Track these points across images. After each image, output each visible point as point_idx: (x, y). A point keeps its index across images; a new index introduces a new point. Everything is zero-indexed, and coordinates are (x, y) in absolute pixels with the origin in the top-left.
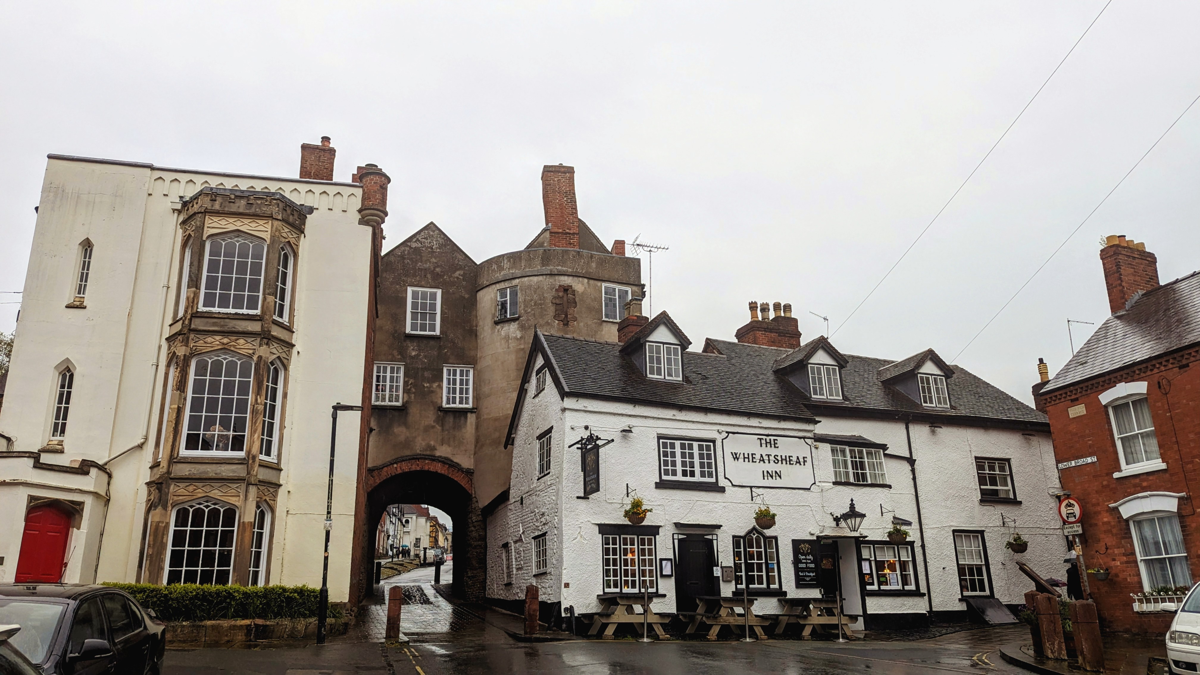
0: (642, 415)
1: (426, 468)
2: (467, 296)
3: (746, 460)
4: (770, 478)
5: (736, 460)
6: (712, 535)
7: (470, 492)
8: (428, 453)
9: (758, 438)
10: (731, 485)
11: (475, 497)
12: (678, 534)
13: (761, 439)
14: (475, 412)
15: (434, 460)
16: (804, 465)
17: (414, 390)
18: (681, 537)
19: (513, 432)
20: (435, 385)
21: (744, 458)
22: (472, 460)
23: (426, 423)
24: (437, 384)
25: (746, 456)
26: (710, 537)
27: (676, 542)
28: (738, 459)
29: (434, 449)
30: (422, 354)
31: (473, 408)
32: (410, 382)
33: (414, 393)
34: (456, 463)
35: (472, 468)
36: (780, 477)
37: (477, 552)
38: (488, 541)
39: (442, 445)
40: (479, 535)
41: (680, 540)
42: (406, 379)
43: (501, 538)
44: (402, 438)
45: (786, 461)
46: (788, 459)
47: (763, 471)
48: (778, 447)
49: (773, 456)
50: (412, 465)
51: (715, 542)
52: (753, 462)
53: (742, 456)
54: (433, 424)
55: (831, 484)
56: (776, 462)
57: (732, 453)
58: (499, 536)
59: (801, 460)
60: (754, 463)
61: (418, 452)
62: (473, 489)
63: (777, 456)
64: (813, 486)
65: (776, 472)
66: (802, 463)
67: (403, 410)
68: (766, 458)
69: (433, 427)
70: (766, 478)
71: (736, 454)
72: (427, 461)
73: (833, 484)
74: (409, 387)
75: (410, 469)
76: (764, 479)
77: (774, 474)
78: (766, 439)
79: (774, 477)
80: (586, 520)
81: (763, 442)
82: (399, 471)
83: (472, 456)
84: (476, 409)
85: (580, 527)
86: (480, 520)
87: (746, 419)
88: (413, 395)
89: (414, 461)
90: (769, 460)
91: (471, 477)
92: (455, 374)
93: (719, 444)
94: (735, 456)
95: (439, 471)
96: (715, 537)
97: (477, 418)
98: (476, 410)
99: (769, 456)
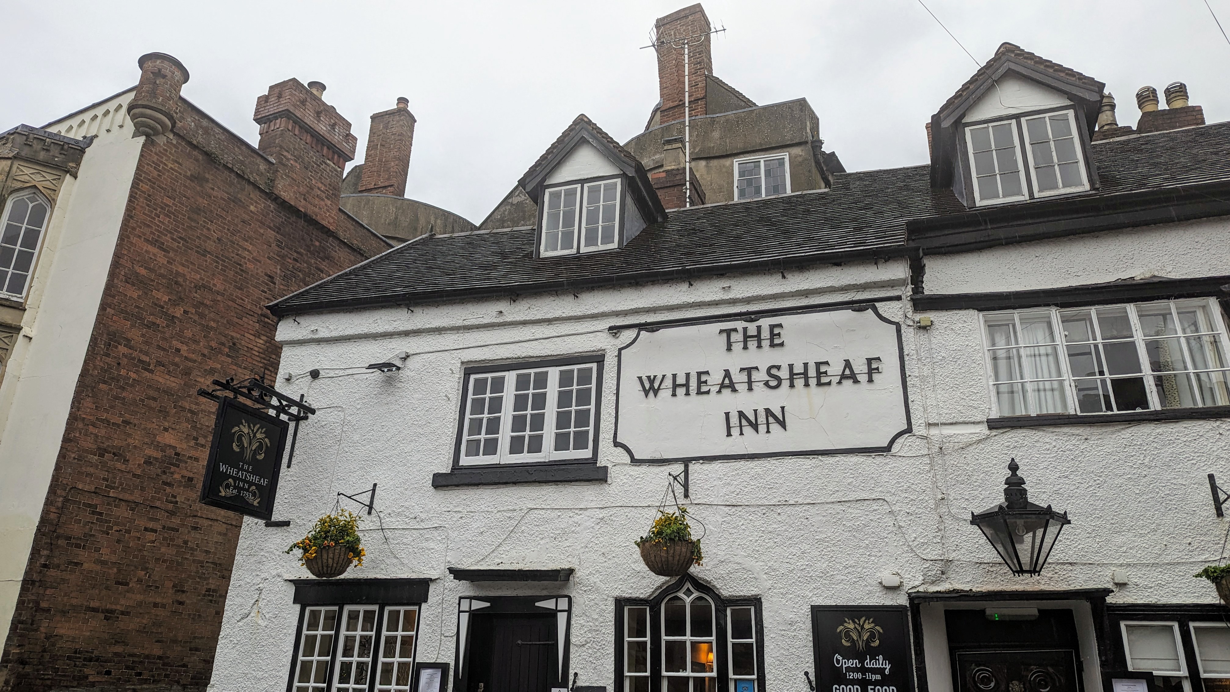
0: (428, 326)
3: (681, 391)
4: (748, 430)
5: (651, 394)
6: (557, 597)
9: (721, 331)
10: (628, 459)
12: (471, 598)
13: (728, 332)
16: (870, 380)
18: (477, 605)
21: (675, 386)
25: (681, 380)
26: (549, 604)
27: (465, 618)
28: (656, 394)
36: (783, 424)
41: (474, 616)
45: (807, 378)
46: (812, 372)
47: (727, 414)
48: (782, 344)
49: (763, 369)
51: (562, 619)
52: (699, 393)
53: (668, 383)
55: (984, 430)
56: (773, 383)
57: (640, 378)
59: (860, 367)
60: (702, 396)
63: (778, 368)
64: (900, 441)
65: (768, 412)
66: (863, 378)
68: (739, 378)
70: (735, 432)
71: (651, 380)
73: (990, 428)
76: (729, 434)
77: (762, 419)
78: (745, 329)
79: (762, 428)
81: (737, 337)
85: (260, 590)
87: (684, 287)
90: (750, 383)
93: (610, 362)
94: (647, 386)
96: (563, 604)
99: (749, 371)
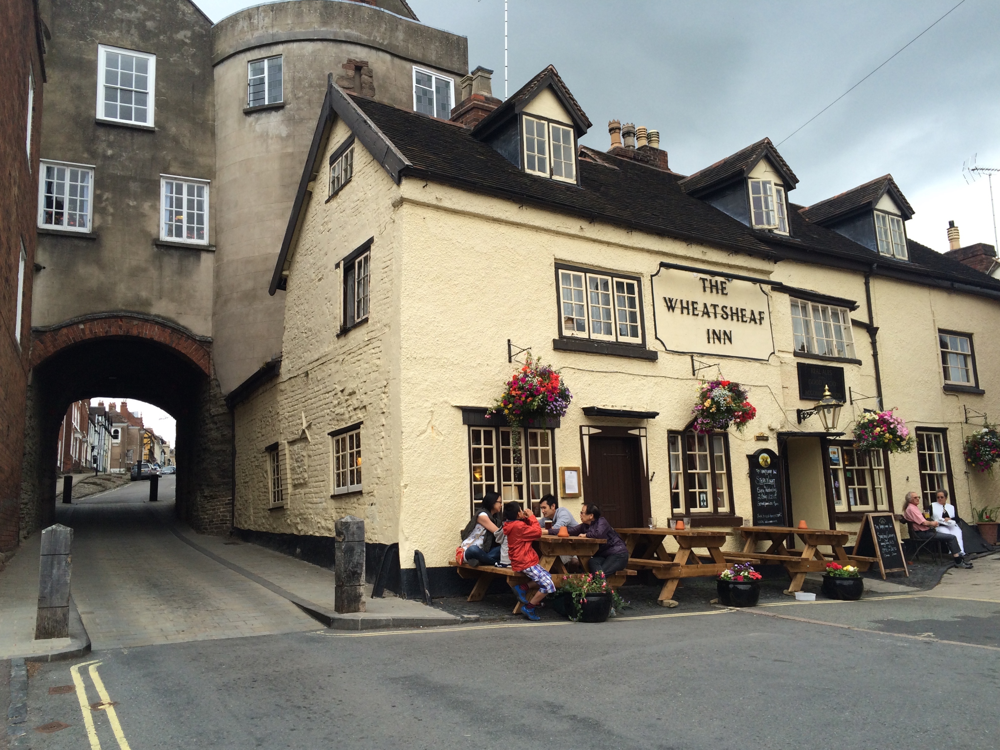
0: (531, 224)
1: (135, 332)
2: (197, 71)
3: (685, 311)
4: (716, 341)
5: (671, 310)
6: (640, 428)
7: (206, 371)
8: (137, 309)
9: (701, 278)
10: (664, 350)
11: (216, 380)
12: (589, 426)
13: (704, 280)
14: (214, 251)
15: (147, 321)
16: (761, 323)
17: (111, 210)
18: (593, 431)
19: (286, 266)
20: (146, 206)
21: (682, 308)
22: (210, 324)
23: (134, 263)
24: (150, 204)
25: (685, 305)
26: (635, 432)
27: (586, 439)
28: (673, 309)
29: (147, 303)
30: (124, 154)
31: (210, 246)
32: (105, 197)
33: (112, 215)
34: (183, 327)
35: (210, 335)
36: (730, 340)
37: (218, 461)
38: (238, 444)
39: (161, 298)
40: (223, 436)
41: (592, 437)
42: (98, 192)
43: (263, 438)
44: (93, 283)
45: (738, 317)
46: (740, 315)
47: (708, 330)
48: (727, 294)
49: (720, 306)
50: (110, 327)
51: (643, 440)
52: (694, 314)
53: (679, 305)
54: (145, 265)
55: (792, 356)
56: (725, 316)
57: (665, 298)
58: (260, 435)
59: (757, 317)
60: (696, 317)
61: (120, 306)
62: (212, 368)
63: (726, 307)
64: (771, 357)
65: (725, 333)
66: (758, 321)
67: (93, 240)
68: (711, 310)
69: (145, 270)
70: (711, 340)
71: (671, 301)
72: (135, 322)
73: (795, 356)
74: (103, 204)
75: (107, 332)
76: (709, 342)
77: (722, 336)
78: (711, 280)
79: (722, 341)
80: (442, 400)
81: (707, 284)
82: (88, 335)
83: (210, 318)
84: (215, 246)
85: (432, 412)
86: (224, 413)
87: (684, 245)
88: (110, 218)
89: (113, 320)
90: (715, 314)
91: (208, 349)
92: (179, 191)
93: (646, 282)
94: (669, 304)
95: (156, 338)
96: (643, 432)
97: (218, 260)
98: (214, 249)
99: (715, 306)
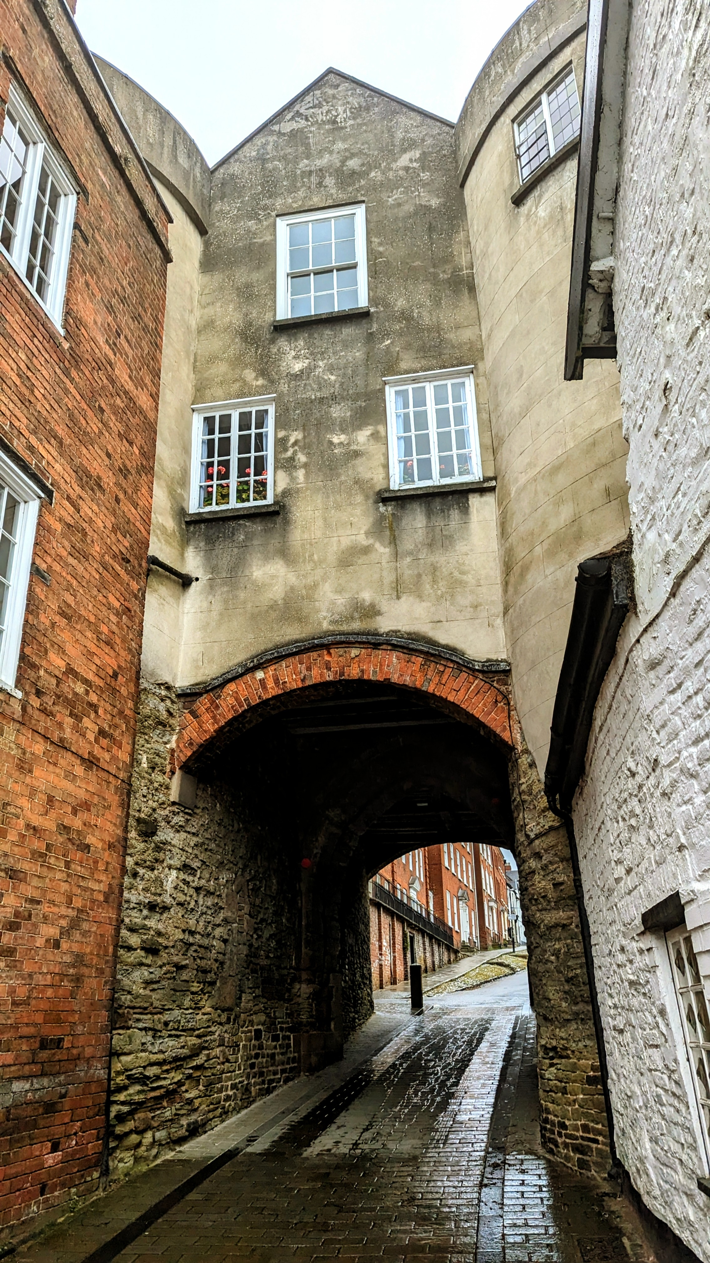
1: (354, 672)
2: (435, 202)
7: (506, 736)
8: (356, 626)
11: (527, 751)
14: (493, 489)
15: (376, 646)
17: (302, 458)
20: (363, 436)
22: (501, 633)
23: (346, 542)
24: (368, 433)
29: (372, 611)
30: (321, 363)
31: (487, 479)
32: (292, 440)
33: (305, 466)
34: (447, 647)
35: (504, 657)
39: (398, 598)
42: (281, 434)
44: (277, 592)
50: (309, 669)
54: (365, 542)
61: (325, 626)
62: (516, 727)
67: (276, 513)
69: (366, 550)
72: (354, 652)
74: (289, 453)
75: (303, 680)
82: (273, 691)
83: (499, 621)
84: (495, 478)
88: (300, 474)
89: (314, 655)
91: (503, 688)
92: (420, 401)
95: (395, 679)
97: (500, 503)
98: (493, 483)
